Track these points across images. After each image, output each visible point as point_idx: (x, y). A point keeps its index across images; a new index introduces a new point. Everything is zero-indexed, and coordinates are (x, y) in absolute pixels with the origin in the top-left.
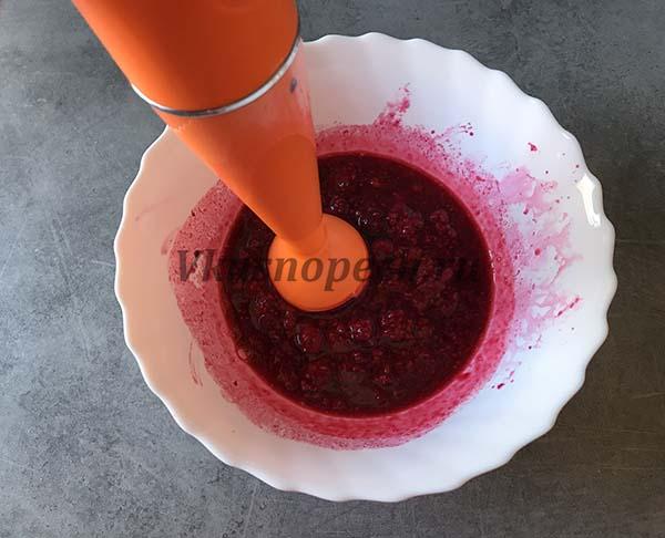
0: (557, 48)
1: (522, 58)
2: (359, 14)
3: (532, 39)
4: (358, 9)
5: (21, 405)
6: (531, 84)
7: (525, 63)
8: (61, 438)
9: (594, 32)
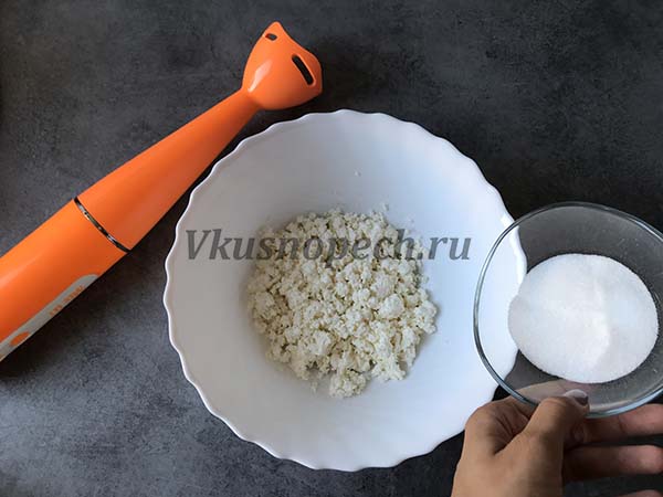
0: (597, 126)
1: (571, 135)
2: (439, 93)
3: (578, 118)
4: (438, 87)
5: (199, 441)
6: (578, 158)
7: (573, 139)
8: (236, 465)
9: (624, 112)
